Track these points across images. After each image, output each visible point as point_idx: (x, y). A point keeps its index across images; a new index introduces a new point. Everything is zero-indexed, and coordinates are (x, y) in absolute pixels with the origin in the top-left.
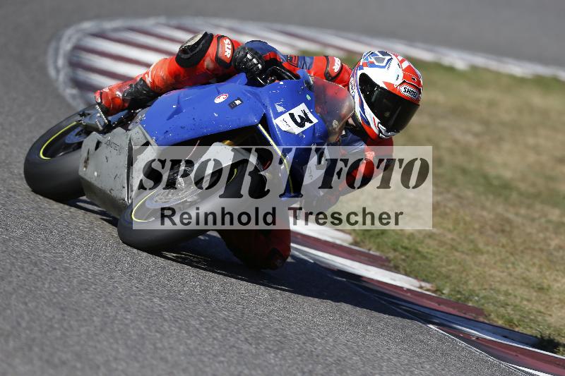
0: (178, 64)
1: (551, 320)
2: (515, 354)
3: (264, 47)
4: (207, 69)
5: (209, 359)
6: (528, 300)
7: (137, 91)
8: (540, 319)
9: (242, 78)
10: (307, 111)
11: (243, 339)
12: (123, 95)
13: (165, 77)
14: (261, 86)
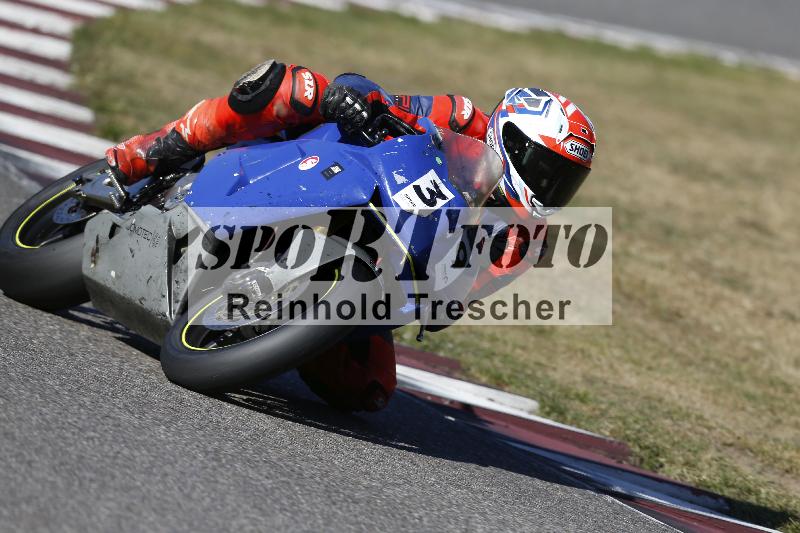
0: (233, 109)
1: (556, 376)
2: (504, 424)
3: (363, 84)
4: (278, 116)
5: (73, 433)
6: (524, 348)
7: (168, 148)
8: (539, 374)
9: (332, 130)
10: (438, 181)
11: (121, 406)
12: (147, 155)
13: (211, 128)
14: (369, 145)
